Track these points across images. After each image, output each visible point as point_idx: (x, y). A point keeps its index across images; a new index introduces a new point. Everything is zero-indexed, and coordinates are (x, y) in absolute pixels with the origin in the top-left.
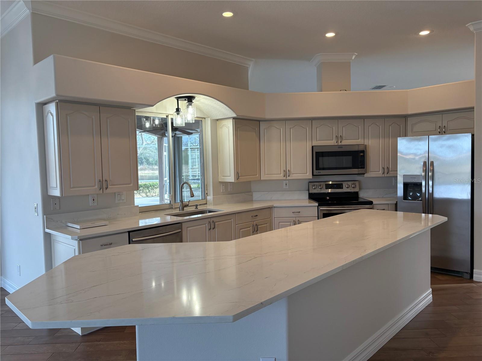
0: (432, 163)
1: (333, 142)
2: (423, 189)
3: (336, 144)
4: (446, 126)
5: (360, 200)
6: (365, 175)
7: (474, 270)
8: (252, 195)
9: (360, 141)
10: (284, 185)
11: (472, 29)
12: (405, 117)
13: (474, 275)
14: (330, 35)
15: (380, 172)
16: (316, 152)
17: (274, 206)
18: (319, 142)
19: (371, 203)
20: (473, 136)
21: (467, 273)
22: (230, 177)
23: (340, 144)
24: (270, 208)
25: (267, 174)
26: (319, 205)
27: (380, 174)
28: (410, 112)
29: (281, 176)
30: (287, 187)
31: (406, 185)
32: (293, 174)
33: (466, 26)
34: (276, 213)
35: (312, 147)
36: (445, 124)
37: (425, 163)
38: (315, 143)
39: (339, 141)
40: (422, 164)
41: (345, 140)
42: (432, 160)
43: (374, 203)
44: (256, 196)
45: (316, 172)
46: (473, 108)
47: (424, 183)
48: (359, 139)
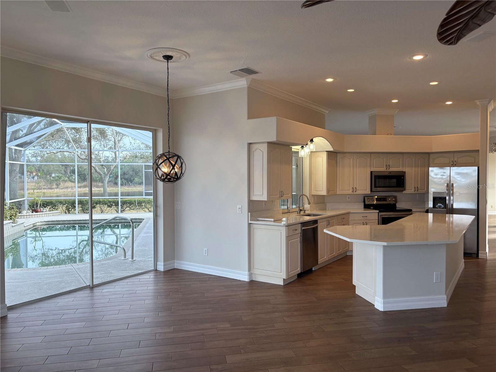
0: (453, 184)
1: (383, 169)
2: (447, 202)
3: (386, 170)
4: (456, 161)
5: (397, 209)
6: (404, 192)
7: (479, 252)
8: (326, 205)
9: (400, 169)
10: (348, 198)
11: (478, 103)
12: (429, 154)
13: (479, 255)
14: (395, 101)
15: (413, 190)
16: (375, 176)
17: (351, 212)
18: (375, 168)
19: (410, 210)
20: (478, 168)
21: (474, 254)
22: (323, 192)
23: (388, 170)
24: (348, 213)
25: (341, 190)
26: (380, 212)
27: (412, 191)
28: (434, 151)
29: (350, 192)
30: (350, 200)
31: (434, 199)
32: (358, 190)
33: (475, 101)
34: (352, 217)
35: (371, 172)
36: (456, 159)
37: (448, 184)
38: (373, 169)
39: (388, 169)
40: (446, 185)
41: (391, 168)
42: (453, 183)
43: (413, 210)
44: (328, 205)
45: (374, 189)
46: (479, 150)
47: (447, 198)
48: (400, 167)
